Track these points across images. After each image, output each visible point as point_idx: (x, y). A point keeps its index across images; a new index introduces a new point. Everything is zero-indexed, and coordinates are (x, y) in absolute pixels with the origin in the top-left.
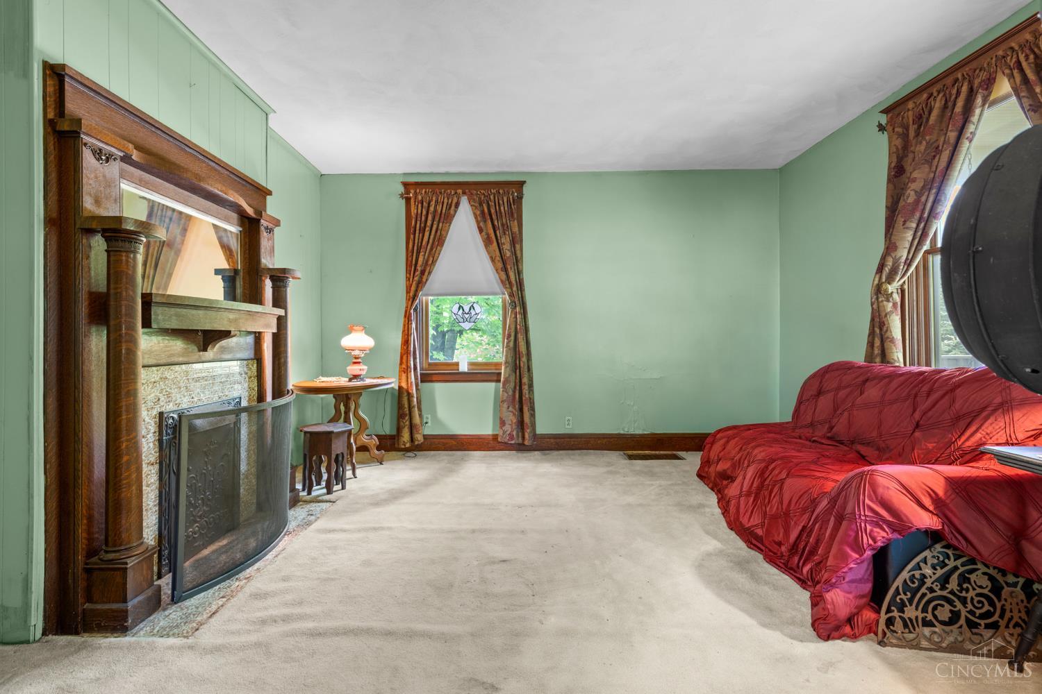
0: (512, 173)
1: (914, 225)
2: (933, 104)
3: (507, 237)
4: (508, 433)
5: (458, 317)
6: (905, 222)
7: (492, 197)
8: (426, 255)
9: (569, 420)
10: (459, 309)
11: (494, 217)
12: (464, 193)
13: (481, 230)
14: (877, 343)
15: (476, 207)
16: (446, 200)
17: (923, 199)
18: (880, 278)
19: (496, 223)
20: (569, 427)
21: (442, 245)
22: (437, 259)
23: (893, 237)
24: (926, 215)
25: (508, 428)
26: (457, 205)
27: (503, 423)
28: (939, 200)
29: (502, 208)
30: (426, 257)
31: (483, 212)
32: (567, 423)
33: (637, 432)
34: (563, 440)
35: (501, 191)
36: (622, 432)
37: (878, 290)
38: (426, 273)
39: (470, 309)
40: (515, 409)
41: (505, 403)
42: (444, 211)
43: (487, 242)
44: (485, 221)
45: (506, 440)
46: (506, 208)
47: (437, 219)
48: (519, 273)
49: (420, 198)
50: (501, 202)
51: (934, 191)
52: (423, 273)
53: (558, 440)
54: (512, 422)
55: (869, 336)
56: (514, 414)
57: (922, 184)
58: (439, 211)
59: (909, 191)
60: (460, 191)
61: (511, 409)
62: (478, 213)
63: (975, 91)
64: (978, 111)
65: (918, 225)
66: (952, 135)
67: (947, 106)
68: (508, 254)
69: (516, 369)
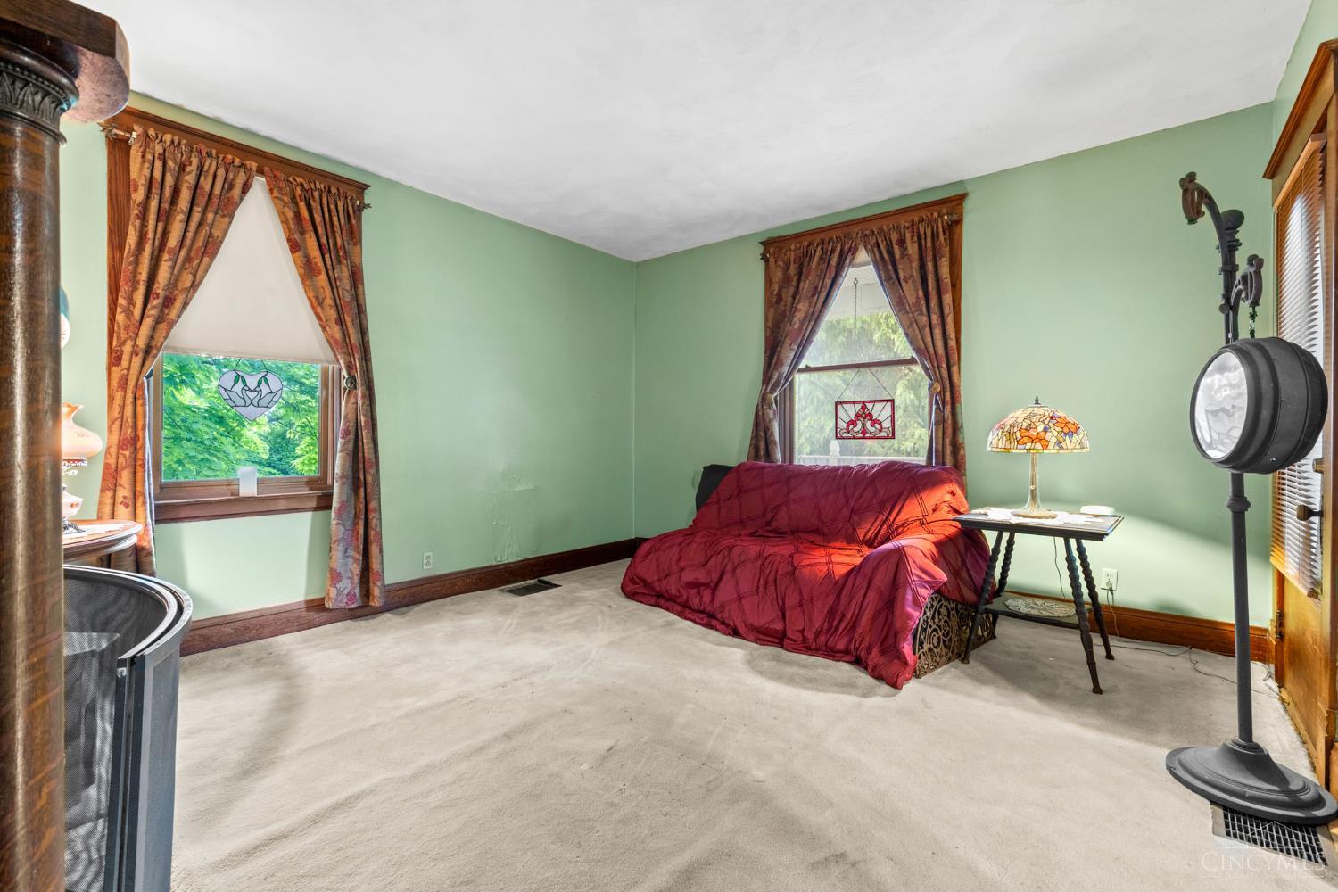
0: (345, 165)
1: (796, 347)
2: (813, 252)
3: (344, 268)
4: (346, 592)
5: (233, 396)
6: (791, 344)
7: (316, 194)
8: (177, 268)
9: (428, 557)
10: (236, 382)
11: (320, 229)
12: (260, 172)
13: (294, 247)
14: (762, 445)
15: (285, 204)
16: (221, 172)
17: (805, 327)
18: (766, 389)
19: (324, 240)
20: (429, 567)
21: (213, 256)
22: (201, 281)
23: (781, 355)
24: (804, 341)
25: (345, 585)
26: (246, 188)
27: (335, 577)
28: (815, 331)
29: (335, 219)
30: (175, 272)
31: (298, 215)
32: (425, 561)
33: (511, 561)
34: (421, 588)
35: (334, 190)
36: (494, 563)
37: (764, 398)
38: (178, 304)
39: (259, 384)
40: (358, 552)
41: (342, 545)
42: (217, 190)
43: (308, 271)
44: (302, 233)
45: (343, 605)
46: (342, 221)
47: (202, 201)
48: (363, 332)
49: (159, 149)
50: (332, 207)
51: (812, 323)
52: (168, 302)
53: (415, 589)
54: (352, 573)
55: (752, 439)
56: (356, 560)
57: (804, 315)
58: (207, 187)
59: (795, 319)
60: (254, 165)
61: (351, 553)
62: (290, 215)
63: (845, 254)
64: (846, 269)
65: (798, 349)
66: (828, 282)
67: (826, 259)
68: (347, 297)
69: (358, 488)
